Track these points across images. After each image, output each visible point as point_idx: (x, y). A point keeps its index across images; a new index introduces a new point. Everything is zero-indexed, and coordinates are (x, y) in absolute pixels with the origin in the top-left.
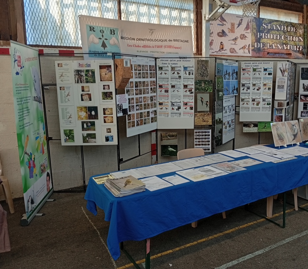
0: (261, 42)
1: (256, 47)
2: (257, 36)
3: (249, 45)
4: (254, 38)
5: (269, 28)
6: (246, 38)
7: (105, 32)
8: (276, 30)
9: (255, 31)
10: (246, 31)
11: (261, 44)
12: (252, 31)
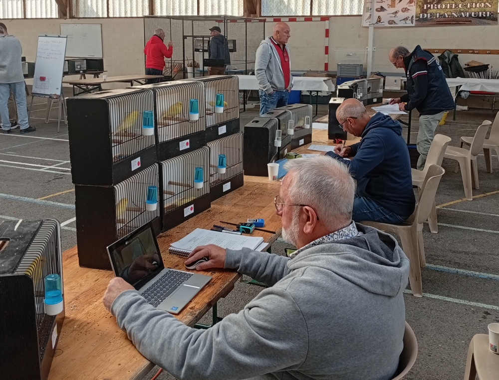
1: (421, 17)
2: (423, 7)
3: (413, 17)
4: (419, 10)
6: (409, 11)
9: (421, 3)
10: (409, 5)
11: (429, 15)
12: (417, 4)
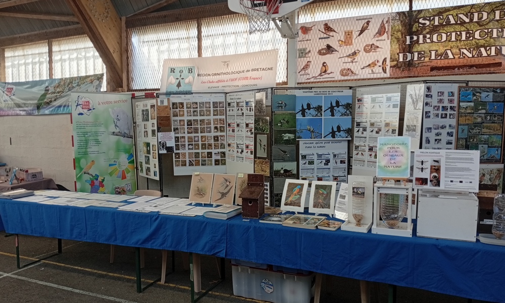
0: (415, 50)
1: (401, 60)
2: (405, 41)
4: (396, 47)
5: (436, 23)
6: (378, 50)
7: (184, 72)
8: (456, 24)
9: (399, 34)
10: (377, 39)
11: (416, 54)
12: (392, 36)
